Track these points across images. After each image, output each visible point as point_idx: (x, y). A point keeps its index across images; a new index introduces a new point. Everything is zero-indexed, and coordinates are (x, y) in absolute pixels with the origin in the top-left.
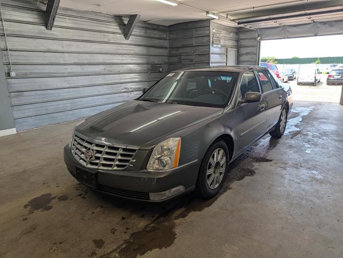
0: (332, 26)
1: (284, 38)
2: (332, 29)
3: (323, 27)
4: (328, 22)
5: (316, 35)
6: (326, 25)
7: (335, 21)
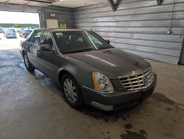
0: (32, 8)
1: (4, 11)
2: (32, 10)
3: (28, 8)
4: (31, 6)
5: (23, 12)
6: (30, 7)
7: (34, 6)
